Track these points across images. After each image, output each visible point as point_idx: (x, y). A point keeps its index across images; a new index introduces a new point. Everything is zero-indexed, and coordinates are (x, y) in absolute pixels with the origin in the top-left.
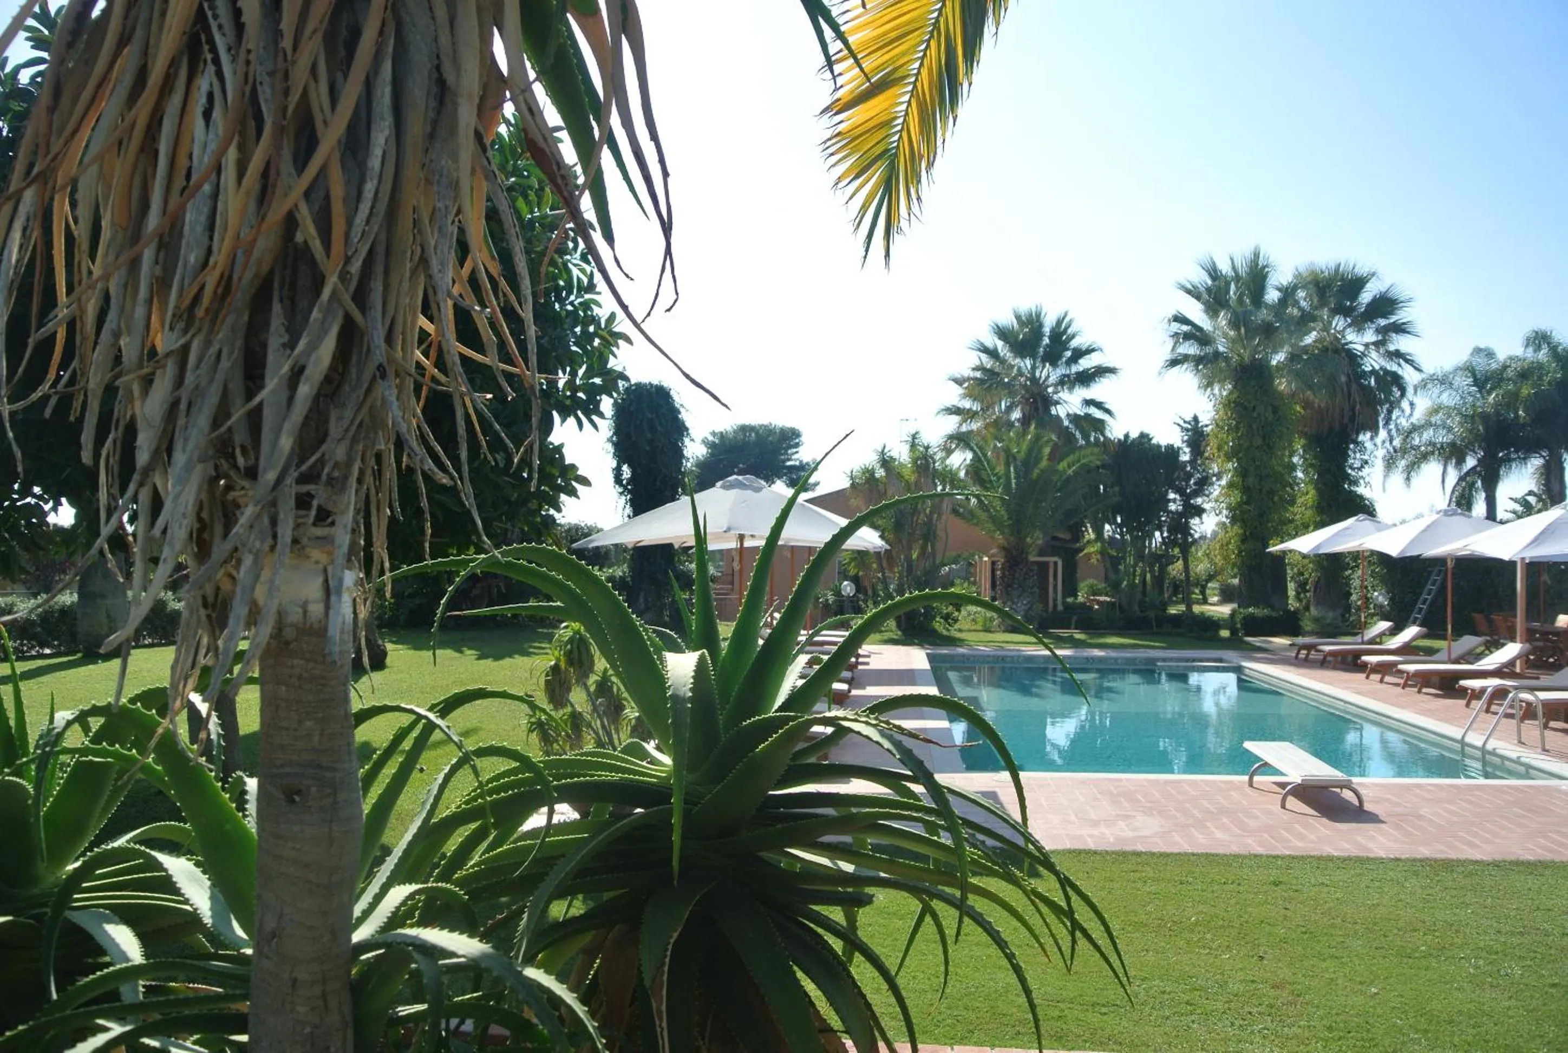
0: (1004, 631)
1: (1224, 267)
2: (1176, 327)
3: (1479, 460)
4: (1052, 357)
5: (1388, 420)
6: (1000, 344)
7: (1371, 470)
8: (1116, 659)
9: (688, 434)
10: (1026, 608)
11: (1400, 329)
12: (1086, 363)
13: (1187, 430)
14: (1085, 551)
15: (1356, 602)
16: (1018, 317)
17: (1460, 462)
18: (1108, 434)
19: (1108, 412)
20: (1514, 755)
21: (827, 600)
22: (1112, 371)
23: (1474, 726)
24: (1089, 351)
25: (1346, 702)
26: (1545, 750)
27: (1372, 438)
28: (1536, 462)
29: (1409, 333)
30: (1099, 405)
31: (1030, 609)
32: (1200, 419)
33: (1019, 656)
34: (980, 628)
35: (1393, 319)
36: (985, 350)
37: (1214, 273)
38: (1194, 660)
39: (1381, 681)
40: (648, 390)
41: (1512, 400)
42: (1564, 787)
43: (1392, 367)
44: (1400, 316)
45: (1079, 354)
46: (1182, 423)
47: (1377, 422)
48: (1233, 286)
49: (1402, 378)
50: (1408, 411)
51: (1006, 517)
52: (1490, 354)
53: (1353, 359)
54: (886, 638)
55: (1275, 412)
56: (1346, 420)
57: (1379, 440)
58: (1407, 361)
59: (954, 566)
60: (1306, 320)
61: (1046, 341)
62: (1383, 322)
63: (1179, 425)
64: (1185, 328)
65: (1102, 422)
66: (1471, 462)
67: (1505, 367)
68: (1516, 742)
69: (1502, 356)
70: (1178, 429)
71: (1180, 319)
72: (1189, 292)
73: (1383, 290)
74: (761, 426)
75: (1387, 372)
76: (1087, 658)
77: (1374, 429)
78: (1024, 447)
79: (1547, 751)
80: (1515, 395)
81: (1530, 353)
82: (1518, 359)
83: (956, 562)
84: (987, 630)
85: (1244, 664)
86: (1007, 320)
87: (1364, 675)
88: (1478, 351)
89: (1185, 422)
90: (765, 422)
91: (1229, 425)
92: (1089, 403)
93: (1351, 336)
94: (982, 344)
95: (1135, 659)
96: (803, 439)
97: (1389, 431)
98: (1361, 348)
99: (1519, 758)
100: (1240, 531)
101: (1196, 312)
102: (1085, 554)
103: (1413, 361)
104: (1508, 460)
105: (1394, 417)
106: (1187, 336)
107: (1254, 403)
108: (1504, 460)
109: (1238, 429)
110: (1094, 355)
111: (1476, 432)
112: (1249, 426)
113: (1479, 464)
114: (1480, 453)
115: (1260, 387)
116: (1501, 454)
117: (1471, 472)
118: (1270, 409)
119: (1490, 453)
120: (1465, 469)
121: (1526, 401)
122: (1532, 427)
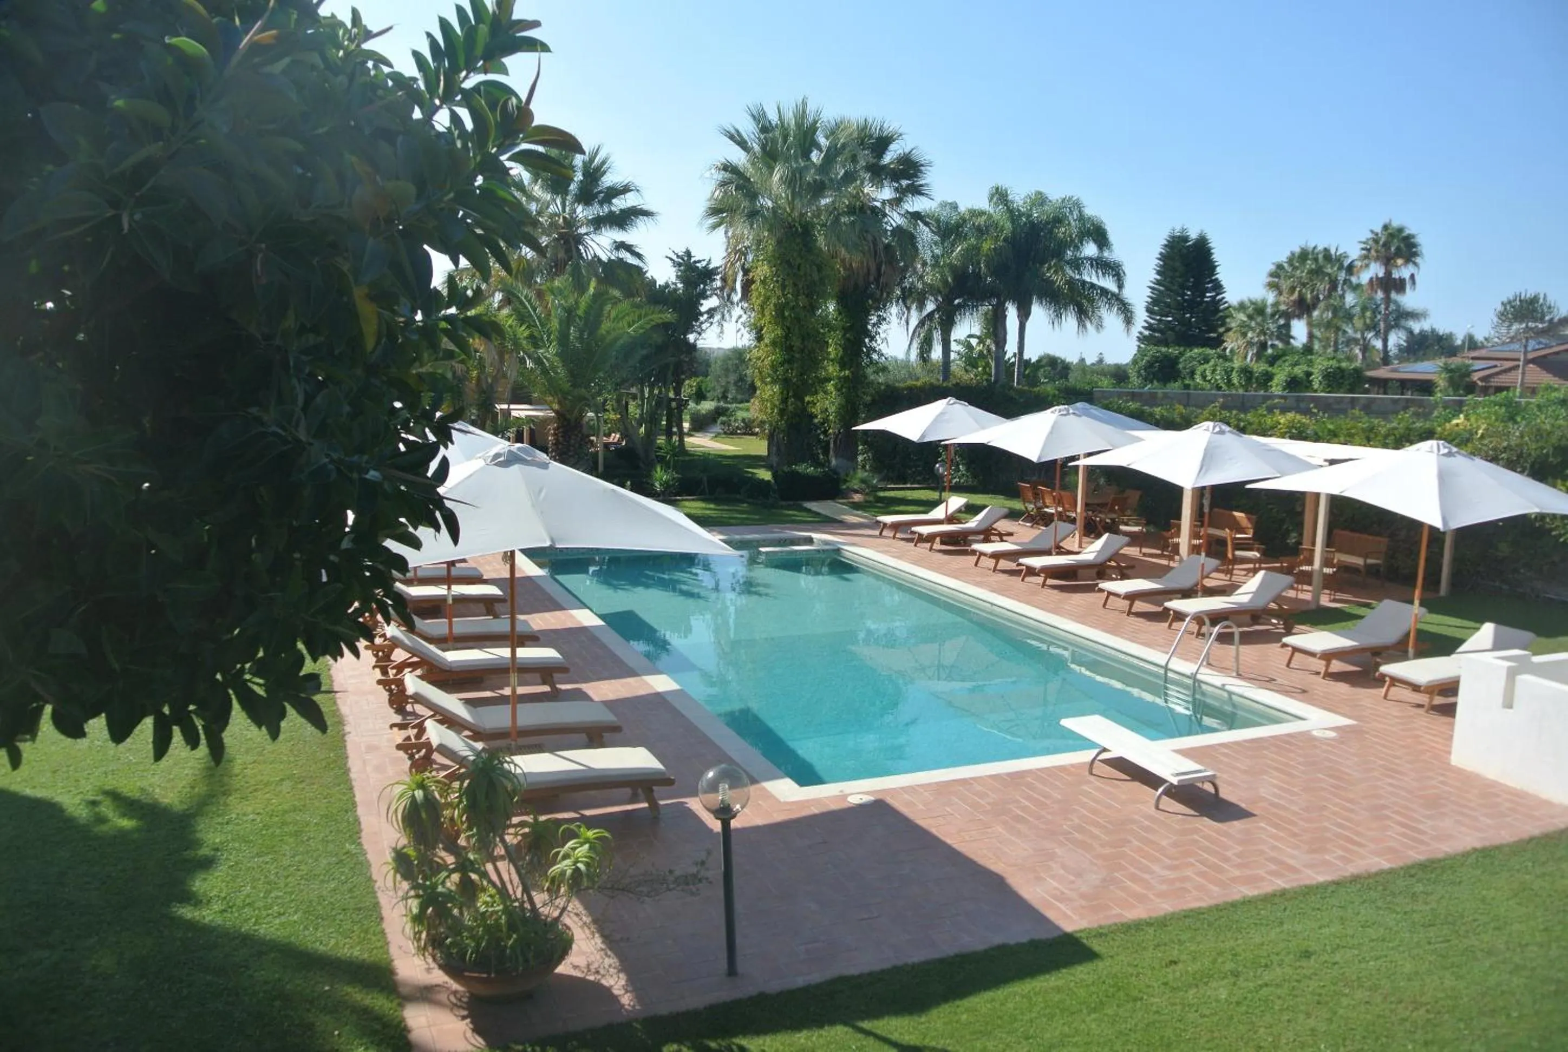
1: (772, 115)
2: (722, 175)
3: (938, 305)
4: (587, 196)
7: (887, 327)
11: (917, 190)
12: (620, 204)
13: (680, 265)
17: (921, 307)
19: (639, 256)
20: (1218, 684)
22: (646, 213)
23: (1178, 650)
24: (625, 190)
26: (1239, 674)
28: (986, 308)
29: (923, 194)
30: (629, 248)
32: (693, 254)
35: (914, 180)
37: (762, 121)
41: (972, 254)
44: (920, 179)
45: (613, 193)
46: (674, 257)
52: (954, 207)
61: (579, 177)
62: (903, 182)
63: (671, 259)
65: (634, 268)
66: (930, 307)
67: (965, 220)
69: (962, 208)
70: (670, 263)
71: (726, 167)
72: (732, 137)
73: (907, 151)
75: (905, 232)
79: (1241, 674)
80: (978, 250)
81: (991, 210)
82: (982, 213)
89: (678, 256)
92: (619, 245)
98: (882, 205)
99: (1224, 685)
104: (962, 309)
106: (738, 187)
107: (799, 261)
108: (959, 306)
109: (783, 287)
110: (629, 195)
111: (945, 282)
112: (795, 285)
113: (938, 309)
114: (940, 299)
115: (805, 245)
116: (956, 302)
117: (930, 316)
118: (815, 268)
119: (948, 300)
120: (925, 313)
121: (987, 255)
122: (989, 279)
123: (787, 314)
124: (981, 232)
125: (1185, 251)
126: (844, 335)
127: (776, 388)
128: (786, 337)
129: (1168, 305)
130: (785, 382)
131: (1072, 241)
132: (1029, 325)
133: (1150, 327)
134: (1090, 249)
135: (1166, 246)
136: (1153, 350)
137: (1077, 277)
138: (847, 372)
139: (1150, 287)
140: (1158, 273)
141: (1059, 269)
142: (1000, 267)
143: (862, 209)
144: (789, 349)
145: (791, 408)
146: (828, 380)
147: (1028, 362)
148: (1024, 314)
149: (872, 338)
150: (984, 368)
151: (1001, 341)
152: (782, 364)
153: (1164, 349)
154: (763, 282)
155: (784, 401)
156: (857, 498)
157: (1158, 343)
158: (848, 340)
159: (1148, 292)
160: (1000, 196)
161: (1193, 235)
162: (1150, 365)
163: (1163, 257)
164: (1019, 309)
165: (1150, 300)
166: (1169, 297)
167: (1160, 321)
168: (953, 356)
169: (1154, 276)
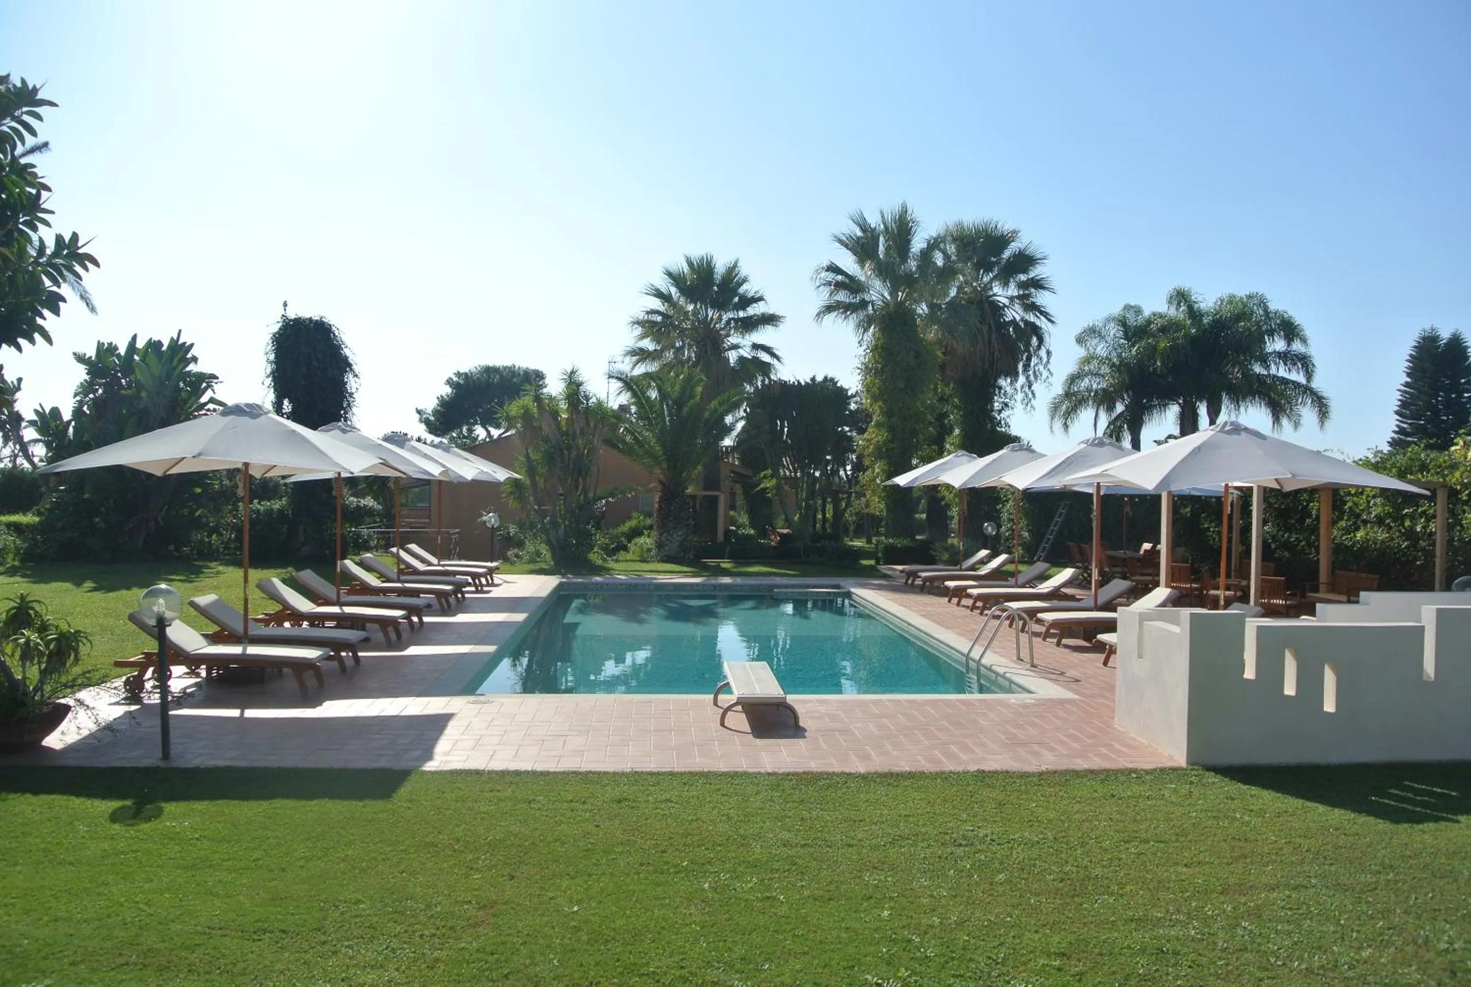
0: (658, 561)
1: (874, 221)
2: (830, 276)
3: (1126, 406)
4: (721, 304)
5: (1027, 367)
6: (673, 290)
8: (742, 586)
9: (351, 370)
10: (681, 539)
11: (1038, 284)
12: (753, 310)
14: (762, 486)
15: (1004, 533)
16: (690, 263)
17: (1110, 408)
18: (773, 377)
19: (773, 355)
21: (508, 533)
24: (757, 299)
25: (909, 624)
26: (1033, 666)
27: (1011, 383)
28: (1176, 407)
29: (1046, 288)
30: (767, 350)
31: (685, 540)
33: (650, 585)
34: (635, 557)
35: (1032, 275)
36: (659, 294)
37: (863, 225)
38: (808, 587)
39: (958, 604)
40: (306, 326)
41: (1152, 351)
42: (1013, 701)
43: (1031, 318)
44: (1037, 272)
45: (747, 302)
47: (1016, 368)
48: (882, 239)
49: (1040, 328)
50: (1045, 359)
51: (661, 453)
52: (1138, 311)
53: (997, 309)
54: (537, 568)
55: (917, 357)
56: (987, 366)
57: (1018, 385)
58: (1041, 313)
59: (610, 499)
60: (948, 273)
61: (717, 288)
62: (1023, 277)
64: (840, 277)
65: (768, 365)
66: (1120, 408)
67: (1149, 322)
68: (1015, 658)
69: (1147, 313)
71: (833, 269)
73: (1022, 247)
74: (505, 368)
75: (1027, 323)
76: (714, 586)
77: (1014, 375)
78: (677, 388)
79: (1036, 667)
80: (1155, 348)
81: (1172, 312)
82: (1161, 316)
83: (612, 495)
84: (644, 561)
85: (853, 590)
86: (680, 265)
87: (947, 599)
88: (1127, 308)
90: (508, 364)
91: (876, 369)
92: (756, 347)
93: (997, 289)
94: (657, 290)
95: (760, 585)
96: (547, 381)
97: (1028, 377)
98: (1006, 301)
99: (1008, 673)
100: (886, 467)
101: (848, 262)
102: (762, 489)
103: (1047, 314)
104: (1149, 409)
105: (1032, 364)
106: (839, 285)
107: (898, 348)
108: (1146, 406)
110: (761, 303)
111: (1128, 382)
112: (893, 370)
113: (1126, 410)
114: (1128, 399)
115: (904, 334)
116: (1144, 401)
117: (1120, 416)
118: (913, 354)
119: (1135, 400)
120: (1114, 415)
121: (1163, 353)
124: (1163, 332)
125: (1436, 351)
129: (1420, 408)
133: (1400, 432)
134: (1278, 345)
135: (1415, 347)
137: (1265, 373)
139: (1399, 390)
140: (1408, 375)
141: (1236, 362)
142: (1182, 366)
143: (980, 303)
144: (891, 429)
148: (1214, 409)
152: (885, 444)
159: (1398, 395)
160: (1181, 297)
161: (1445, 334)
163: (1413, 359)
164: (1208, 405)
165: (1399, 403)
166: (1420, 398)
169: (1404, 379)
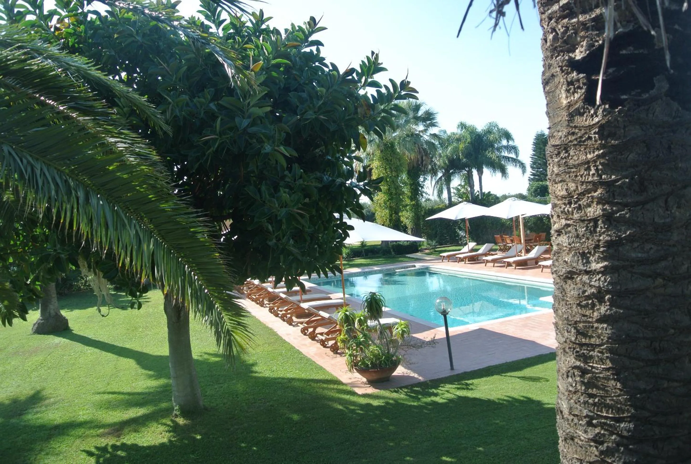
7: (426, 183)
11: (433, 125)
17: (436, 176)
28: (464, 172)
29: (436, 126)
35: (432, 121)
52: (445, 132)
62: (428, 122)
66: (440, 175)
69: (448, 132)
73: (428, 109)
80: (458, 148)
82: (456, 134)
107: (390, 158)
108: (452, 173)
109: (386, 169)
111: (445, 164)
112: (390, 168)
113: (444, 175)
114: (444, 171)
115: (393, 151)
116: (451, 171)
117: (441, 178)
118: (397, 160)
119: (447, 171)
120: (438, 178)
121: (462, 150)
122: (464, 160)
123: (388, 180)
124: (458, 140)
125: (544, 140)
126: (411, 187)
127: (387, 211)
128: (389, 189)
129: (540, 164)
130: (391, 208)
131: (496, 140)
132: (483, 177)
133: (533, 175)
134: (504, 142)
135: (535, 139)
136: (536, 184)
137: (500, 154)
138: (414, 202)
139: (531, 157)
140: (534, 151)
141: (493, 152)
142: (467, 155)
143: (412, 135)
144: (391, 194)
145: (394, 218)
146: (407, 205)
147: (484, 193)
148: (480, 173)
149: (422, 187)
150: (466, 198)
151: (472, 186)
152: (388, 201)
153: (541, 183)
154: (377, 168)
155: (391, 216)
156: (427, 251)
157: (538, 180)
158: (412, 189)
159: (530, 159)
160: (463, 125)
162: (536, 191)
163: (535, 144)
164: (478, 171)
165: (532, 163)
166: (539, 160)
167: (537, 171)
168: (452, 194)
169: (532, 152)
